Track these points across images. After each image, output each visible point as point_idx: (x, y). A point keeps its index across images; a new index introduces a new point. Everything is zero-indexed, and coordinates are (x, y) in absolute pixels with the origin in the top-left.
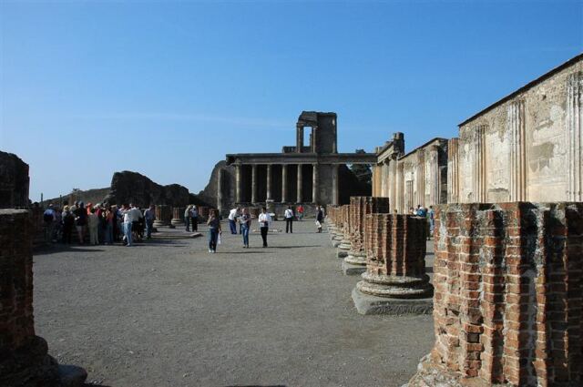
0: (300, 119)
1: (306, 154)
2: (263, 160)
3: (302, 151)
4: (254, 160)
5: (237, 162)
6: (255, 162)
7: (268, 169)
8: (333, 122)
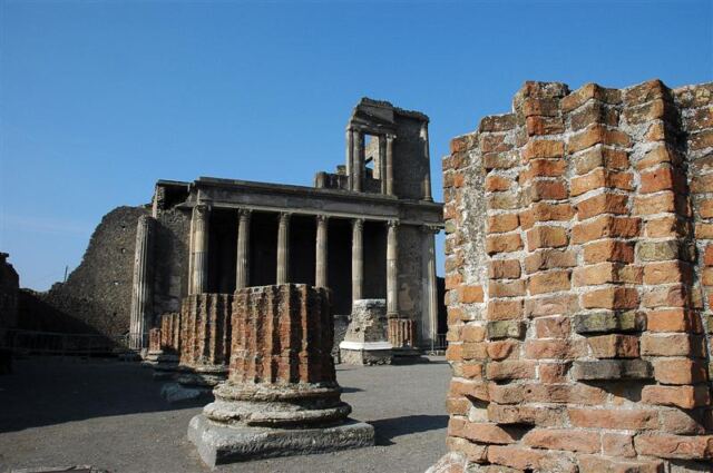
0: (360, 113)
1: (372, 195)
2: (268, 199)
3: (362, 188)
4: (246, 198)
5: (197, 200)
6: (248, 205)
7: (282, 227)
8: (422, 134)
